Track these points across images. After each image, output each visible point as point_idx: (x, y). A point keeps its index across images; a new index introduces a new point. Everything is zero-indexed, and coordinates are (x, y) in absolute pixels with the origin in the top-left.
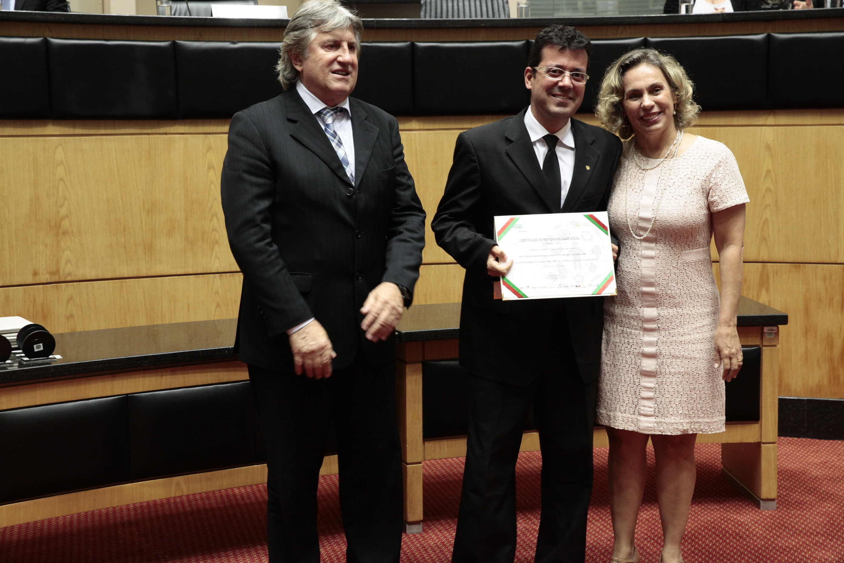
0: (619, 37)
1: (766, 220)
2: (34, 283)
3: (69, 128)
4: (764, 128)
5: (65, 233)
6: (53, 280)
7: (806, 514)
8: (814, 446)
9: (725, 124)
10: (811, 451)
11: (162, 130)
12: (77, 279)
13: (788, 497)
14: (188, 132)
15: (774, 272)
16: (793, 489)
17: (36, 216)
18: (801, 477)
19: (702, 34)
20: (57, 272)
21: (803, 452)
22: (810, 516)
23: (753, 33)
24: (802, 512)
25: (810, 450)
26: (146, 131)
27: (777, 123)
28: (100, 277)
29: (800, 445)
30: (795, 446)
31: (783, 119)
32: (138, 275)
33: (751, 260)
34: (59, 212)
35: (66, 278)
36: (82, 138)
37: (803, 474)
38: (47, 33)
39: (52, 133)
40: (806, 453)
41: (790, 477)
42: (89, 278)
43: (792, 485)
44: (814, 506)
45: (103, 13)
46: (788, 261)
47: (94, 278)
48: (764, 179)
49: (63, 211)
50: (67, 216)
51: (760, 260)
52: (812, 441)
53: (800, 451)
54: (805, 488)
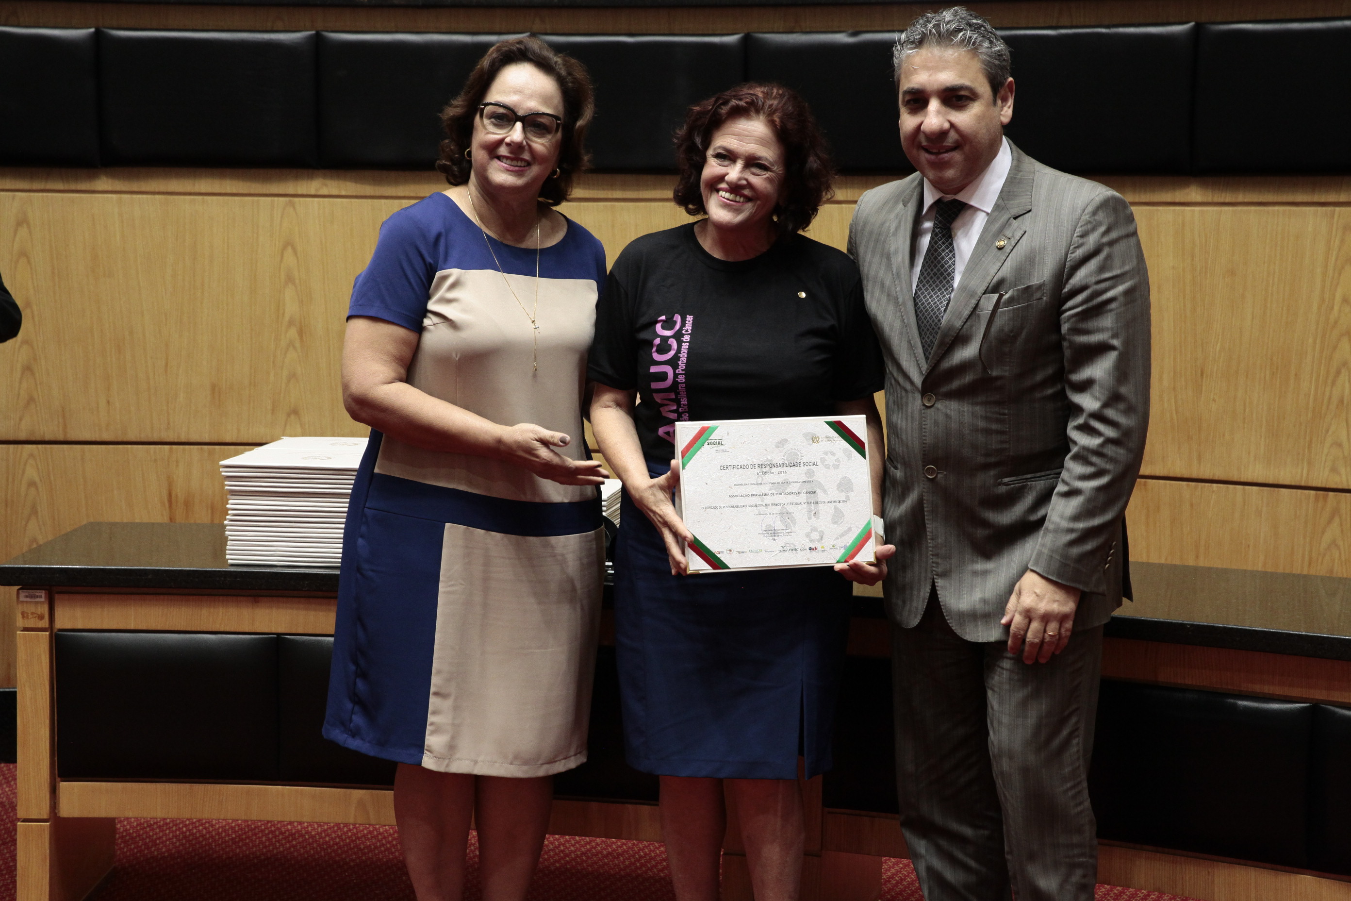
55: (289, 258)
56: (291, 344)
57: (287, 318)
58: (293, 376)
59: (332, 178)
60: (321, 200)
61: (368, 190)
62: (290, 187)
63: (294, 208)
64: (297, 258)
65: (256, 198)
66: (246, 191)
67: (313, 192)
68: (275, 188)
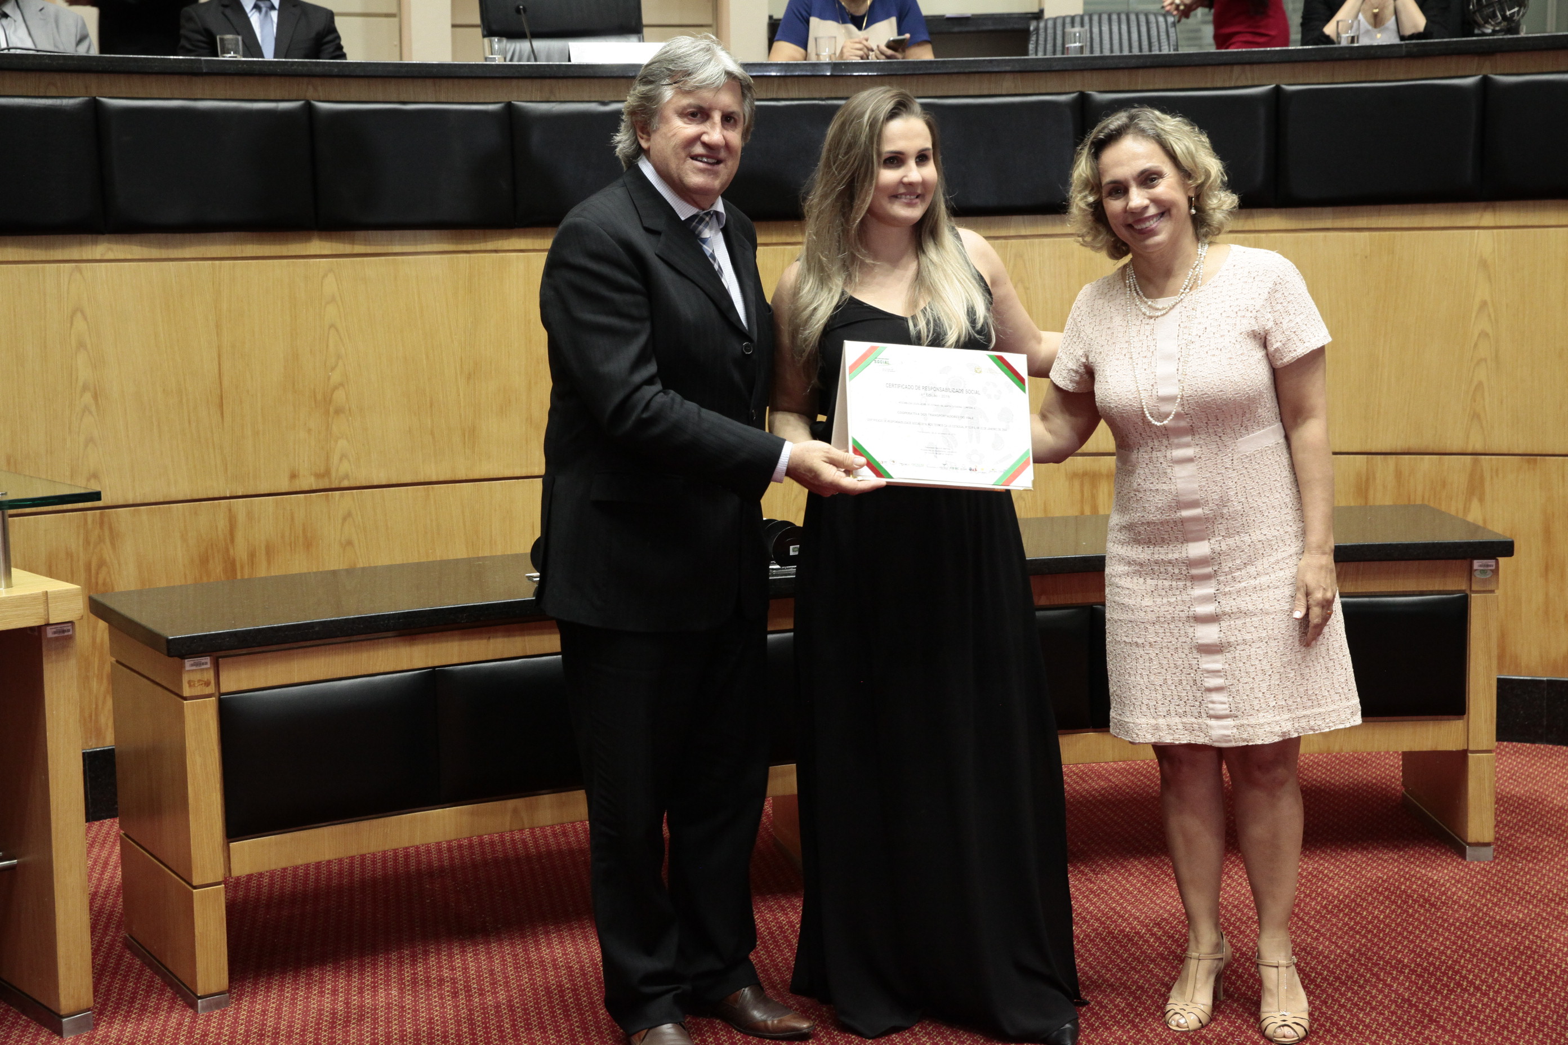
0: (1233, 84)
1: (1480, 383)
2: (291, 490)
3: (344, 243)
4: (1477, 231)
5: (338, 411)
6: (321, 487)
7: (1542, 868)
8: (1559, 757)
9: (1411, 226)
10: (1553, 765)
11: (490, 245)
12: (358, 484)
13: (1514, 840)
14: (531, 247)
15: (1492, 469)
16: (1521, 827)
17: (294, 385)
18: (1536, 807)
19: (1373, 79)
20: (327, 473)
21: (1539, 767)
22: (1549, 871)
23: (1459, 74)
24: (1536, 864)
25: (1552, 763)
26: (464, 247)
27: (1499, 224)
28: (394, 482)
29: (1535, 756)
30: (1527, 756)
31: (1508, 216)
32: (453, 478)
33: (1455, 450)
34: (329, 378)
35: (340, 482)
36: (365, 259)
37: (1540, 803)
38: (310, 94)
39: (318, 253)
40: (1545, 769)
41: (1517, 808)
42: (375, 483)
43: (1520, 821)
44: (1556, 856)
45: (401, 60)
46: (1517, 451)
47: (384, 483)
48: (1476, 317)
49: (336, 377)
50: (342, 384)
51: (1470, 450)
52: (1556, 749)
53: (1534, 764)
54: (1542, 826)
55: (80, 324)
56: (86, 409)
57: (81, 383)
58: (90, 440)
59: (117, 242)
60: (108, 264)
61: (155, 252)
62: (75, 252)
63: (81, 273)
64: (88, 322)
65: (40, 265)
66: (28, 259)
67: (98, 257)
68: (59, 254)
